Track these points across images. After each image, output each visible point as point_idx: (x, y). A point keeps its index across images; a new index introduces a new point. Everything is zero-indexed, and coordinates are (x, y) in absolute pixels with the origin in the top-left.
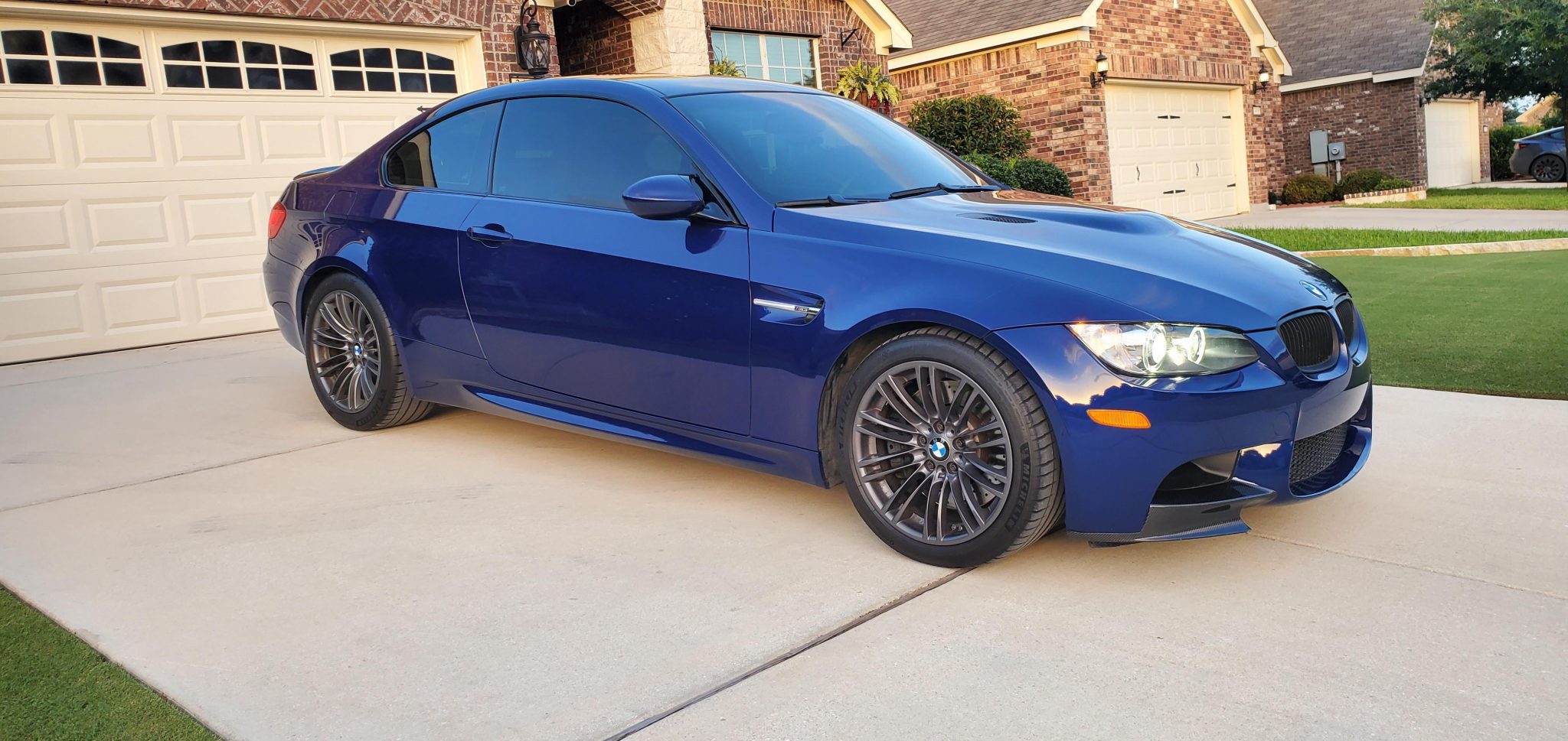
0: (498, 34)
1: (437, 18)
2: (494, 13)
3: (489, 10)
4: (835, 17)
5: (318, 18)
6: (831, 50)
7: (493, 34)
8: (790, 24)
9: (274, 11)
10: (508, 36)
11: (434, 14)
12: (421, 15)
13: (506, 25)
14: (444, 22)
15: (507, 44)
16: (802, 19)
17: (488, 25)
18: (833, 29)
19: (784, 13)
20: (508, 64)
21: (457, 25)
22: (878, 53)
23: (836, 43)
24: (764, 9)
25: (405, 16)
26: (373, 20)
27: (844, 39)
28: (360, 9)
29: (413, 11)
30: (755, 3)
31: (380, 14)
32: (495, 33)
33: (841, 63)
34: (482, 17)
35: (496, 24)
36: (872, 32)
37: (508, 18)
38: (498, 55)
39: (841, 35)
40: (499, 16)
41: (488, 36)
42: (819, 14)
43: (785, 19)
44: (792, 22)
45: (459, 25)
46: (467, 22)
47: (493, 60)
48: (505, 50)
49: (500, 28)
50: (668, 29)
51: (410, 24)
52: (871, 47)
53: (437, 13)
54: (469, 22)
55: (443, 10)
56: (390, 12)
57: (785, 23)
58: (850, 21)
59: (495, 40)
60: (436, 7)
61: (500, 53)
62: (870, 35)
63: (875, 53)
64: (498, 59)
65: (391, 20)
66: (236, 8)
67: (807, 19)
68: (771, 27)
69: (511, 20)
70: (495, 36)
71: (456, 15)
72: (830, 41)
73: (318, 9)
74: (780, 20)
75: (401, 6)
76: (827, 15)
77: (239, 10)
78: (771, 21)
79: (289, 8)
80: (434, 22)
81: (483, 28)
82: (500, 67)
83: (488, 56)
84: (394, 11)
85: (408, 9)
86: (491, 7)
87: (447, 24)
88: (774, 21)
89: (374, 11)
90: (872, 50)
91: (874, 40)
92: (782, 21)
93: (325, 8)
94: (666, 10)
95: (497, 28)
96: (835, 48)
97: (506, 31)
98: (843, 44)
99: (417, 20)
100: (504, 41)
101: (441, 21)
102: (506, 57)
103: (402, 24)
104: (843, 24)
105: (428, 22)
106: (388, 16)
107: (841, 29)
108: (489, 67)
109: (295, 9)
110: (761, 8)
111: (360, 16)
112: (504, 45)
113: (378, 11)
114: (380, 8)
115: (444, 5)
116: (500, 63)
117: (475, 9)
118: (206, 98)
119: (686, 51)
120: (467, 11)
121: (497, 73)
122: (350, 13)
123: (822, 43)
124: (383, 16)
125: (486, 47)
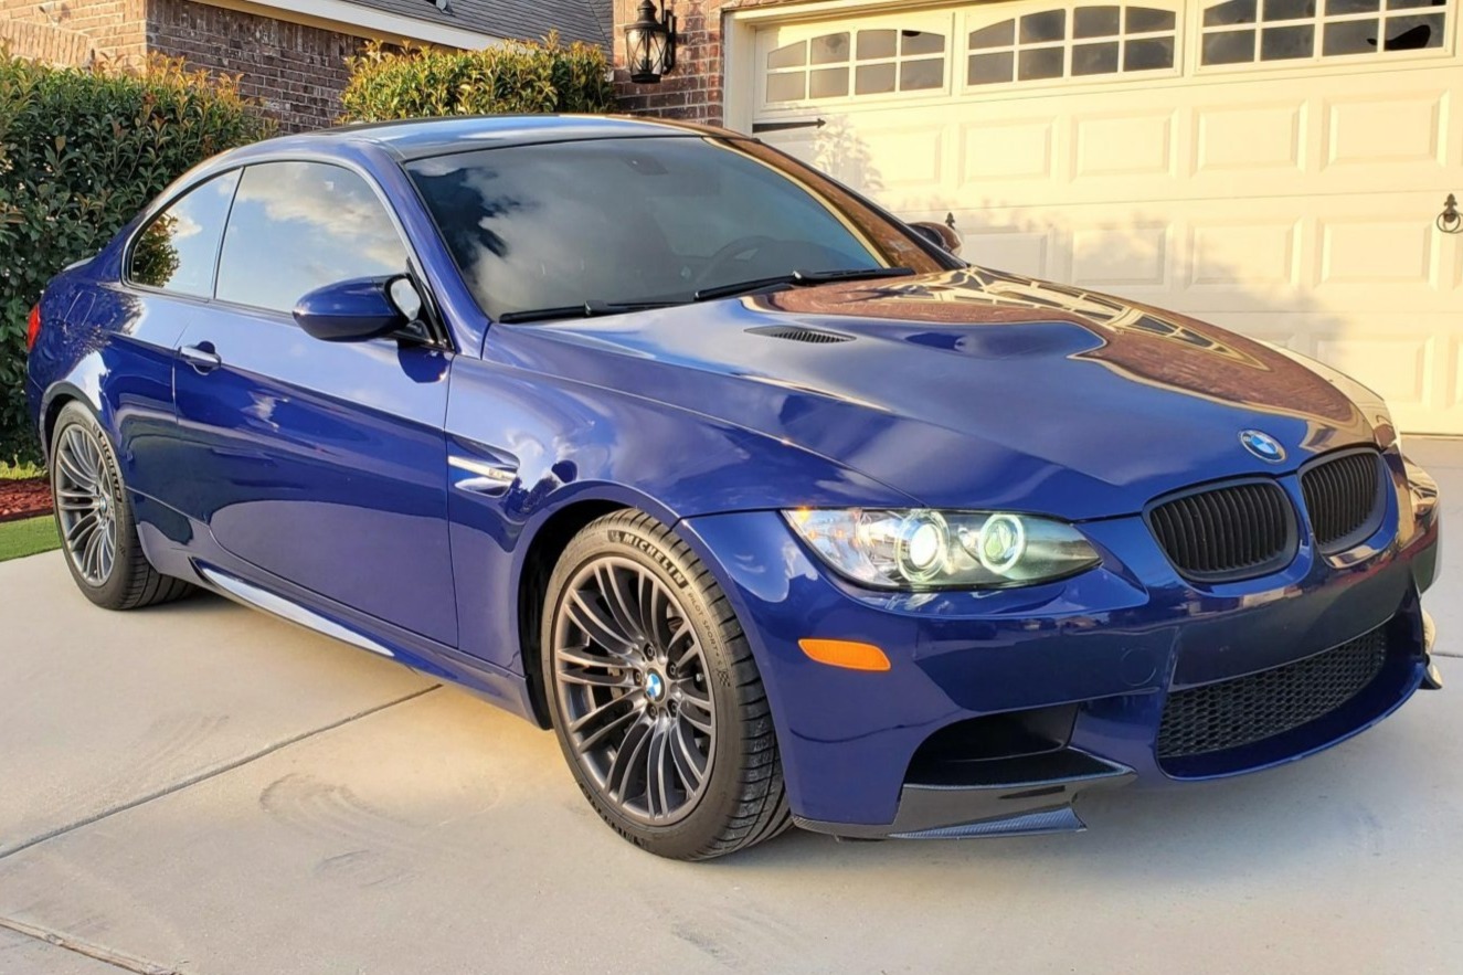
118: (1256, 76)
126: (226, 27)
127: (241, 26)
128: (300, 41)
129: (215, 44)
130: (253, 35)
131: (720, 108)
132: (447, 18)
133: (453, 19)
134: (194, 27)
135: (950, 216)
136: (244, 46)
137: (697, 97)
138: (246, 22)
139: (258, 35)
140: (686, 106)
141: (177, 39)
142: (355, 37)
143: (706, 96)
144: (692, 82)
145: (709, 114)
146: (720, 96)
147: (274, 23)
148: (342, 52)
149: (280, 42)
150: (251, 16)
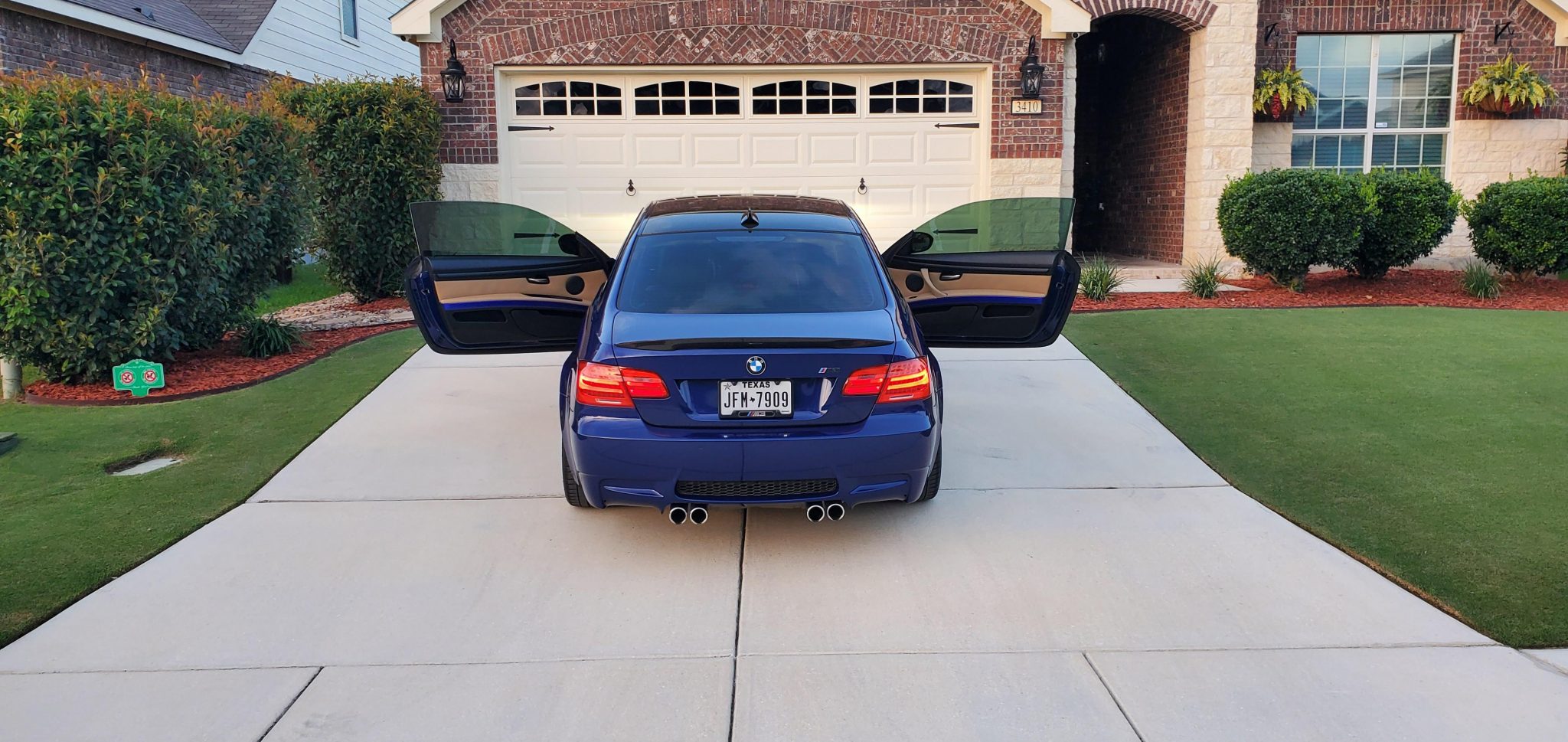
0: (1006, 65)
1: (952, 56)
2: (1005, 48)
3: (1001, 46)
4: (1491, 8)
5: (855, 63)
6: (1476, 44)
7: (1002, 65)
8: (1415, 21)
9: (822, 61)
10: (1016, 66)
11: (950, 53)
12: (938, 55)
13: (1016, 57)
14: (958, 58)
15: (1014, 72)
16: (1436, 14)
17: (998, 59)
18: (1484, 22)
19: (1408, 10)
20: (1012, 89)
21: (969, 59)
22: (1557, 44)
23: (1484, 37)
24: (1378, 9)
25: (925, 56)
26: (898, 61)
27: (1499, 31)
28: (888, 54)
29: (932, 52)
30: (1366, 3)
31: (904, 57)
32: (1004, 64)
33: (1489, 58)
34: (994, 52)
35: (1006, 57)
36: (1552, 22)
37: (1018, 51)
38: (1003, 83)
39: (1497, 26)
40: (1010, 50)
41: (996, 68)
42: (1464, 8)
43: (1407, 17)
44: (1419, 19)
45: (972, 61)
46: (979, 57)
47: (999, 86)
48: (1011, 78)
49: (1009, 60)
50: (1207, 46)
51: (929, 62)
52: (1548, 37)
53: (953, 52)
54: (980, 58)
55: (958, 49)
56: (912, 54)
57: (1407, 20)
58: (1516, 11)
59: (1003, 70)
60: (953, 47)
61: (1006, 80)
62: (1549, 25)
63: (1553, 44)
64: (1003, 86)
65: (913, 61)
66: (796, 60)
67: (1443, 14)
68: (1385, 26)
69: (1022, 52)
70: (1004, 67)
71: (969, 51)
72: (1476, 37)
73: (855, 56)
74: (1400, 18)
75: (923, 49)
76: (1477, 7)
77: (798, 61)
78: (1387, 20)
79: (833, 57)
80: (949, 60)
81: (994, 61)
82: (1004, 92)
83: (995, 84)
84: (916, 53)
85: (928, 50)
86: (1004, 44)
87: (961, 60)
88: (1391, 20)
89: (899, 55)
90: (1547, 41)
91: (1554, 30)
92: (1403, 20)
93: (861, 55)
94: (1209, 28)
95: (1005, 61)
96: (1483, 43)
97: (1014, 62)
98: (1497, 37)
99: (935, 59)
100: (1012, 70)
101: (956, 58)
102: (1010, 84)
103: (922, 62)
104: (1501, 15)
105: (944, 60)
106: (910, 57)
107: (1498, 21)
108: (995, 92)
109: (839, 57)
110: (1374, 9)
111: (887, 59)
112: (1012, 74)
113: (902, 54)
114: (905, 52)
115: (960, 45)
116: (1005, 89)
117: (988, 46)
118: (778, 121)
119: (1227, 64)
120: (980, 48)
121: (1001, 97)
122: (880, 57)
123: (1464, 38)
124: (906, 58)
125: (995, 76)
126: (42, 31)
127: (49, 30)
128: (80, 41)
129: (37, 44)
130: (56, 37)
131: (495, 118)
132: (150, 22)
133: (153, 23)
134: (25, 32)
135: (631, 181)
136: (52, 45)
137: (480, 111)
138: (51, 28)
139: (58, 36)
140: (474, 116)
141: (17, 40)
142: (108, 37)
143: (487, 111)
144: (477, 103)
145: (490, 121)
146: (494, 111)
147: (67, 28)
148: (102, 47)
149: (70, 41)
150: (54, 23)
